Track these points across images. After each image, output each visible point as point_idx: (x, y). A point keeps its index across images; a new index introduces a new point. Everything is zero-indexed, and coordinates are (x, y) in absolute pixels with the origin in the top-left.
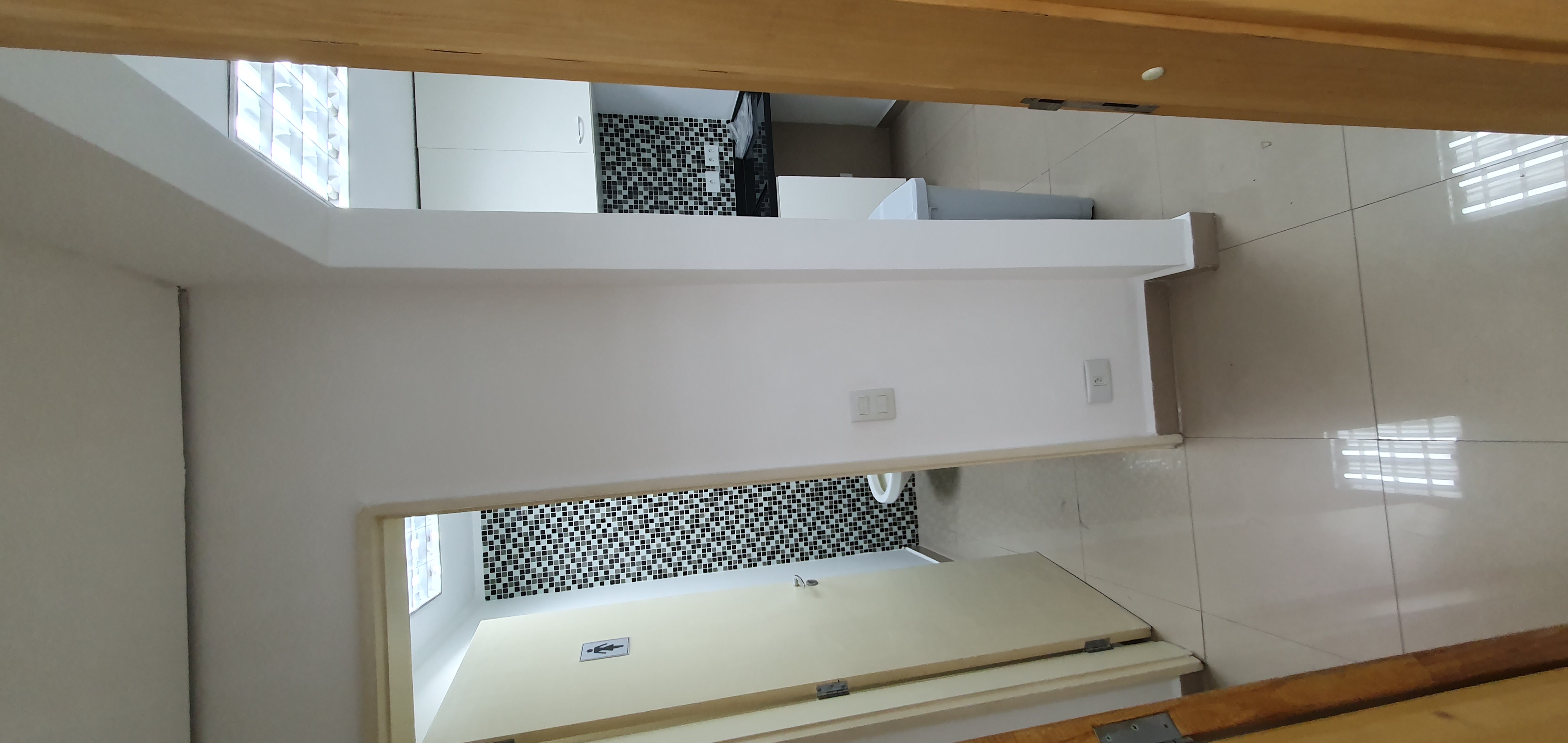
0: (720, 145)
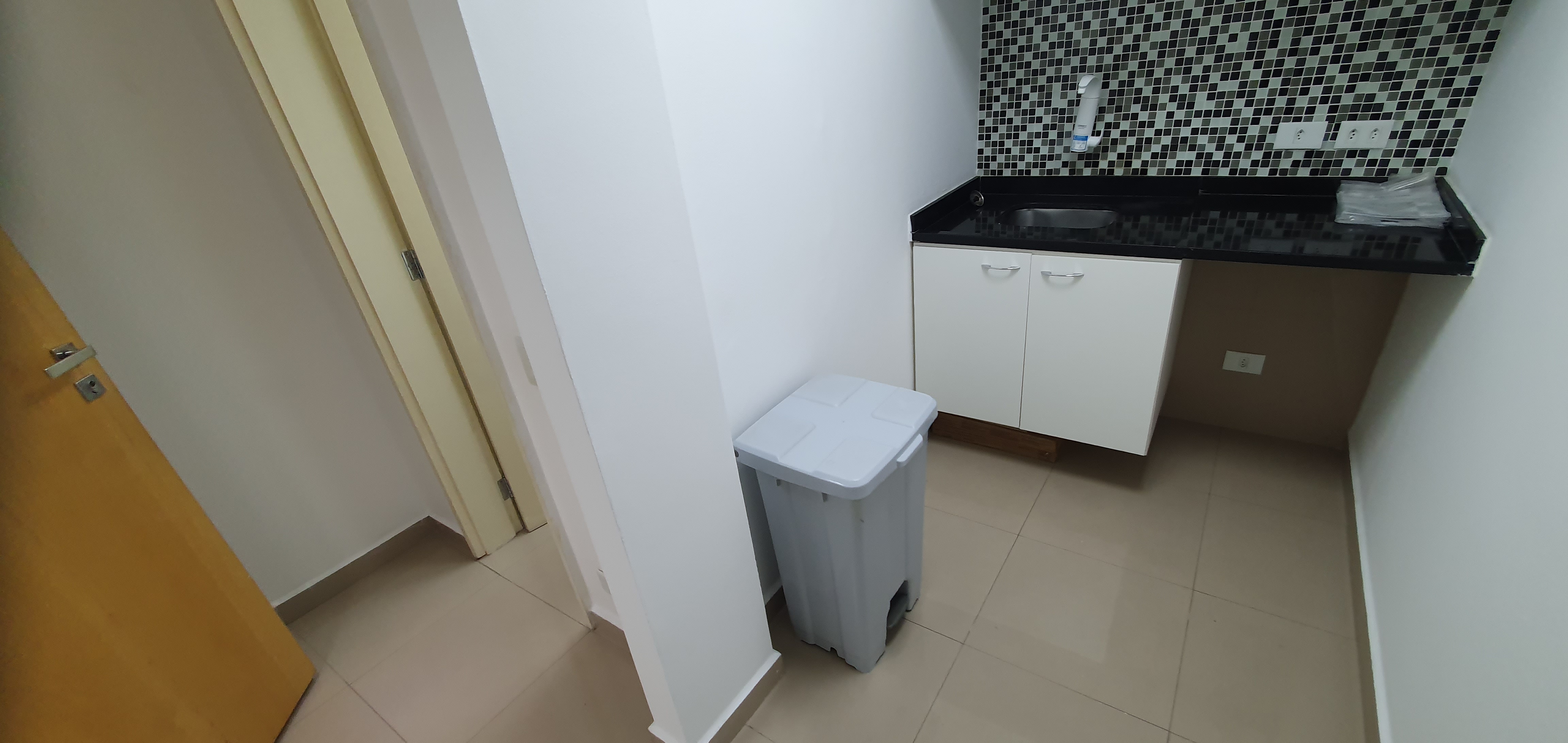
0: (1387, 153)
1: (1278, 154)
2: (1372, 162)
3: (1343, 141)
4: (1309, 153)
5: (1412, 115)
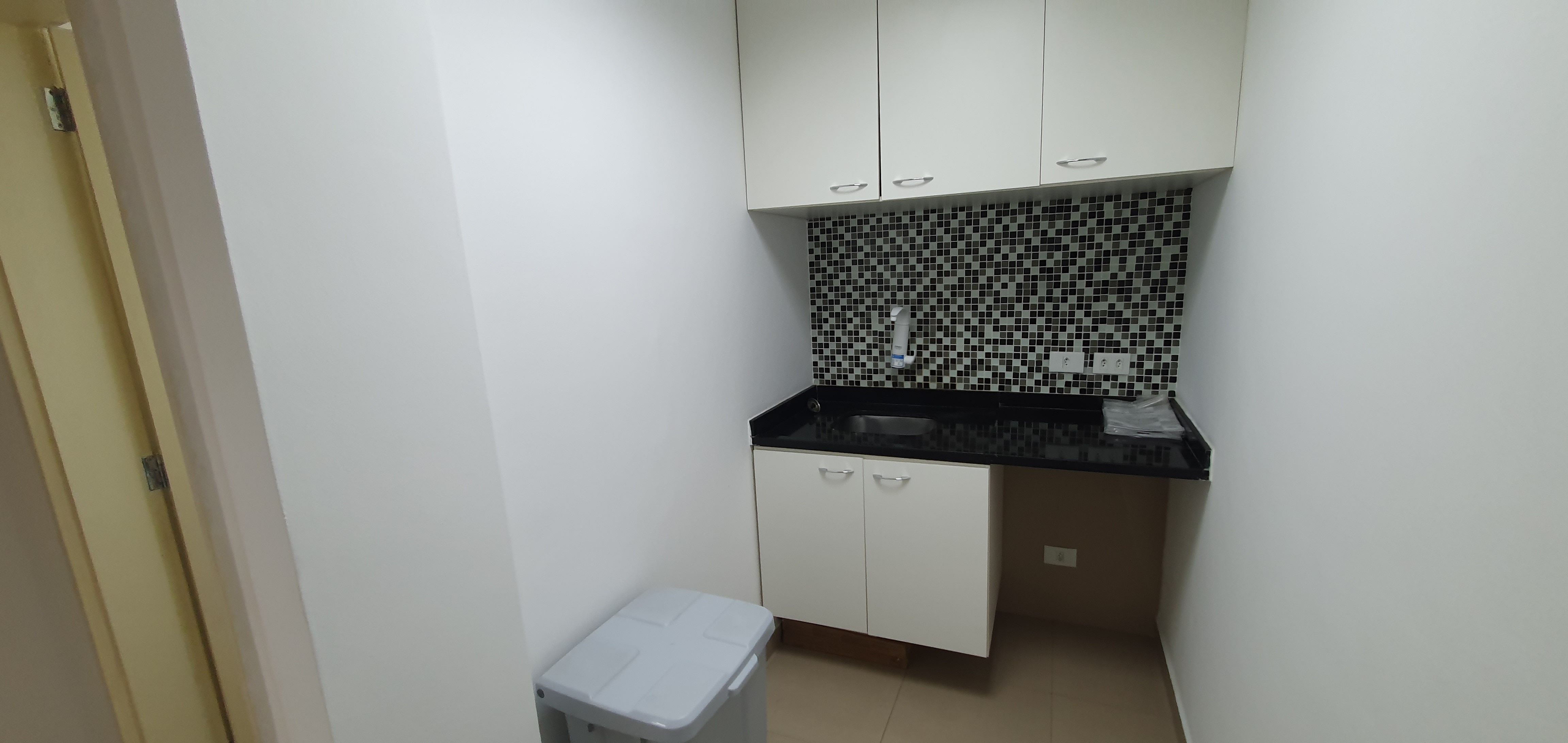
0: (1131, 378)
1: (1053, 376)
2: (1122, 385)
3: (1098, 369)
4: (1076, 376)
5: (1142, 350)
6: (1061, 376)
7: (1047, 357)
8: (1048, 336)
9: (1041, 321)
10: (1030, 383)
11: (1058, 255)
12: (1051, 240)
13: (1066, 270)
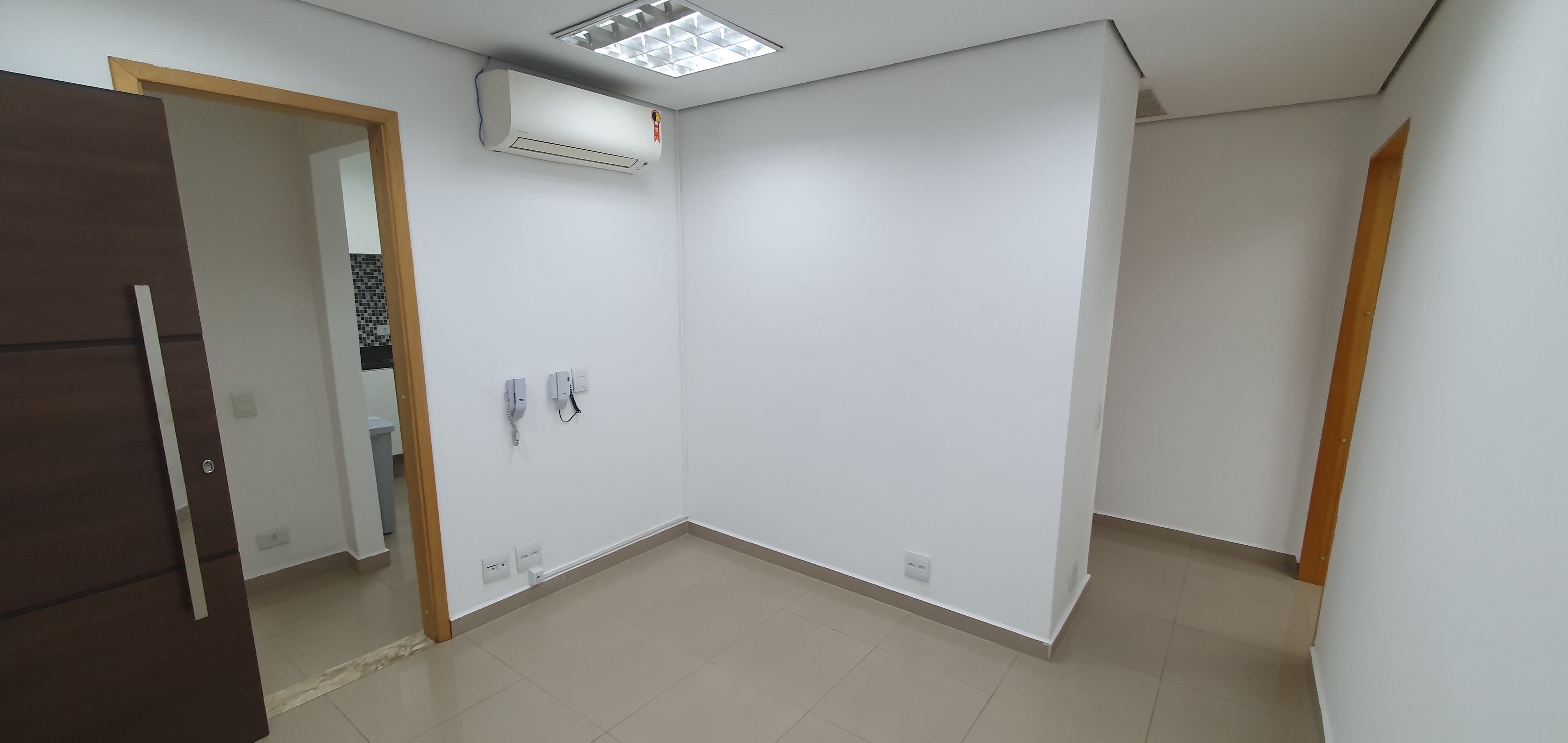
1: (380, 337)
6: (384, 336)
7: (375, 328)
8: (374, 318)
9: (370, 311)
10: (368, 341)
11: (373, 281)
12: (368, 273)
13: (378, 288)
